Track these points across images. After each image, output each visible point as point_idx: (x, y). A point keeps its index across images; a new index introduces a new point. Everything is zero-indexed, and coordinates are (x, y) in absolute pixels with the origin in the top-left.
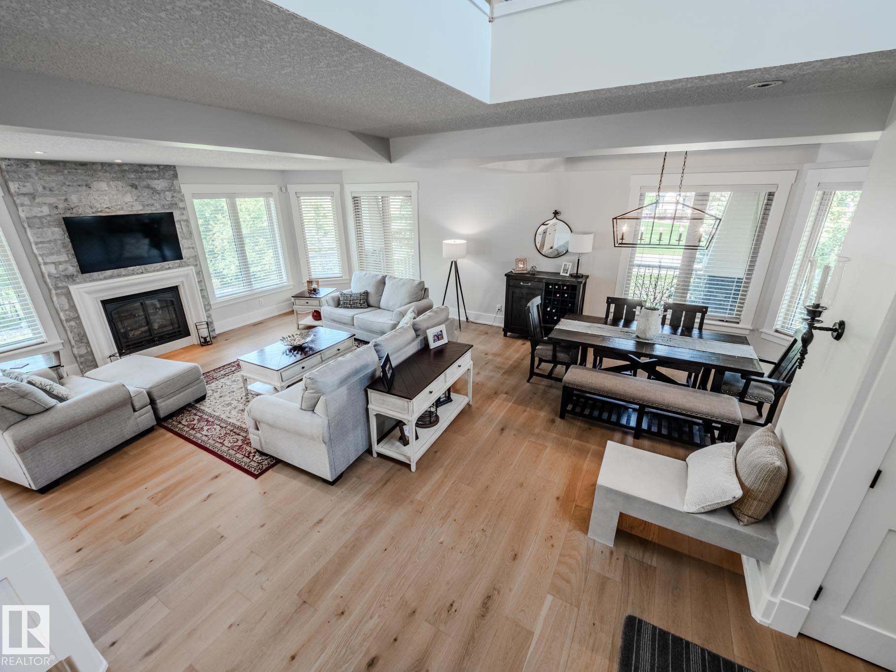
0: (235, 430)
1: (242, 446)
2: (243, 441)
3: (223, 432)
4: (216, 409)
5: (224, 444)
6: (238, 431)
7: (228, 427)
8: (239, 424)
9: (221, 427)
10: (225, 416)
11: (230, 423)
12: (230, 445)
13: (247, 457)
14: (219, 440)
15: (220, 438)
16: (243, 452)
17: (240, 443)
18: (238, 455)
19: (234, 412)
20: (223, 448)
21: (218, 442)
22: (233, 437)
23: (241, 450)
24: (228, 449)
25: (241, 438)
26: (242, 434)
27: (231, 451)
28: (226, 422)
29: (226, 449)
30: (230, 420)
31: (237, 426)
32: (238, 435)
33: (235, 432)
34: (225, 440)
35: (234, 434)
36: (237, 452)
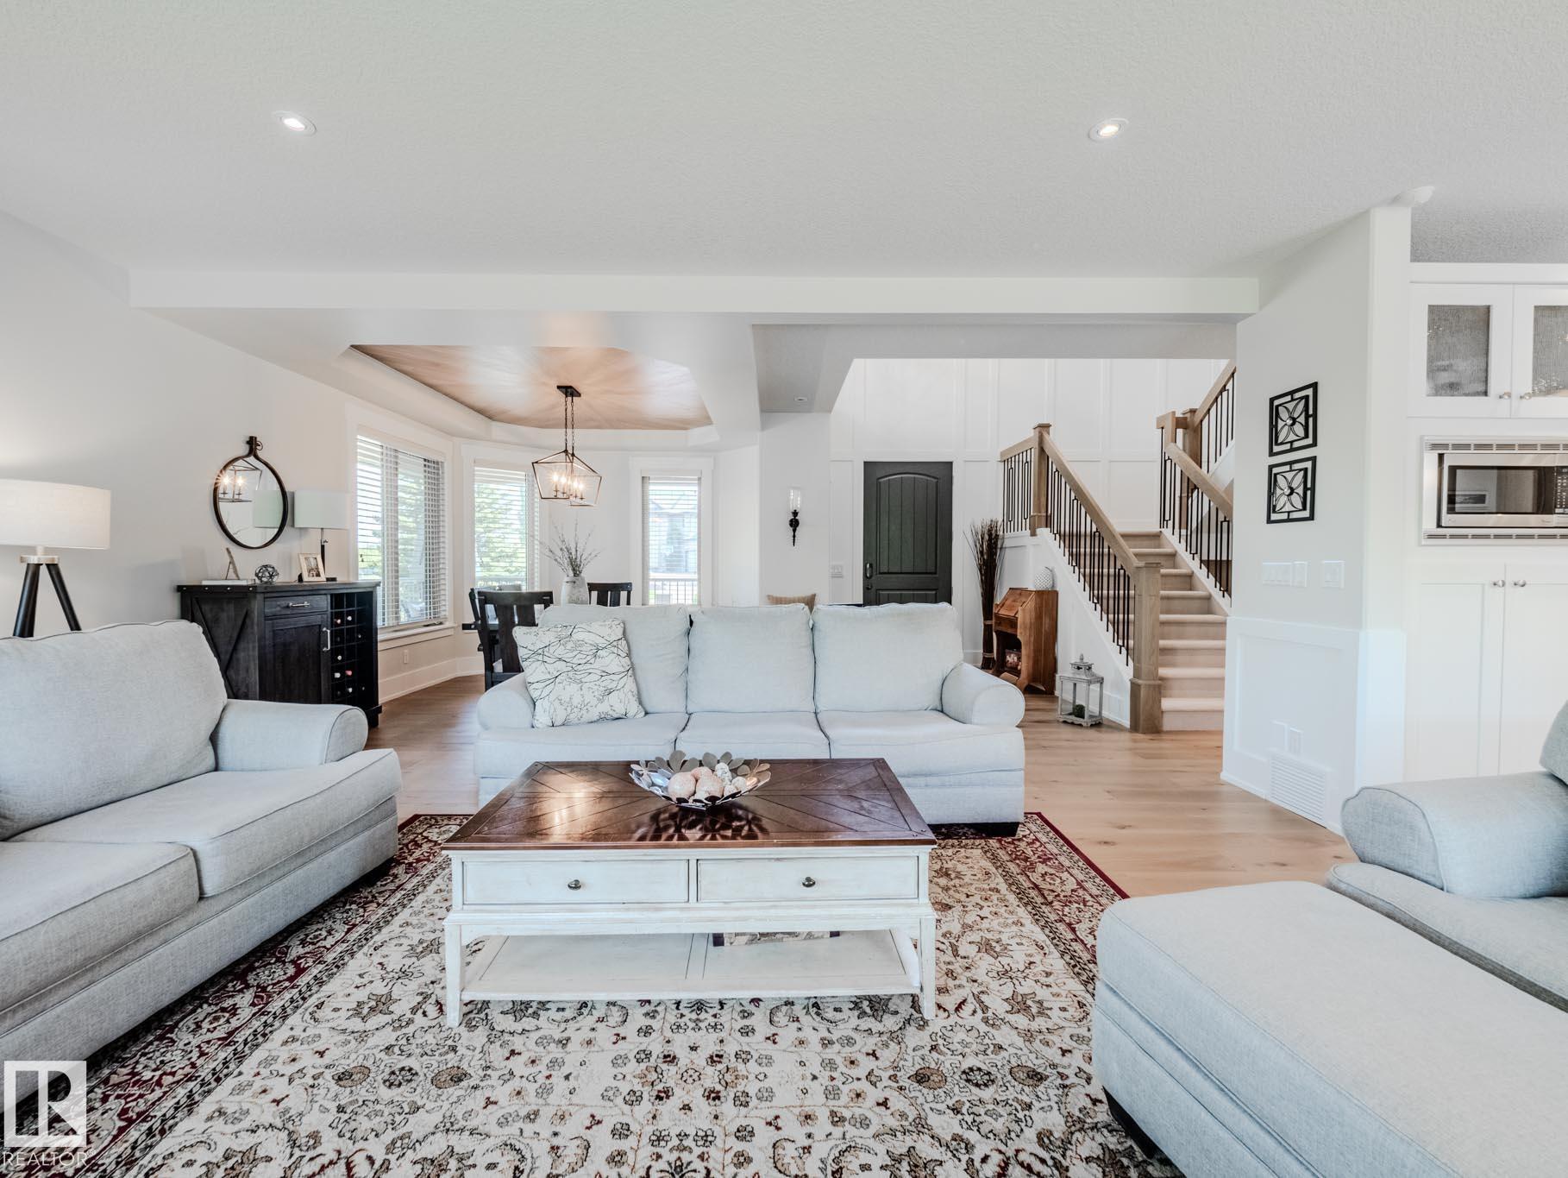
0: (1039, 900)
1: (1040, 862)
2: (1032, 868)
3: (1072, 911)
4: (1074, 1012)
5: (1078, 884)
6: (1033, 893)
7: (1053, 917)
8: (1023, 913)
9: (1073, 930)
10: (1048, 960)
11: (1043, 928)
12: (1065, 875)
13: (1039, 841)
14: (1088, 898)
15: (1085, 902)
16: (1042, 851)
17: (1041, 868)
18: (1055, 851)
19: (1018, 959)
20: (1081, 877)
21: (1092, 897)
22: (1052, 887)
23: (1045, 855)
24: (1071, 870)
25: (1035, 877)
26: (1027, 884)
27: (1067, 863)
28: (1055, 937)
29: (1075, 872)
30: (1041, 937)
31: (1029, 908)
32: (1036, 887)
33: (1043, 895)
34: (1072, 891)
35: (1046, 893)
36: (1055, 857)
